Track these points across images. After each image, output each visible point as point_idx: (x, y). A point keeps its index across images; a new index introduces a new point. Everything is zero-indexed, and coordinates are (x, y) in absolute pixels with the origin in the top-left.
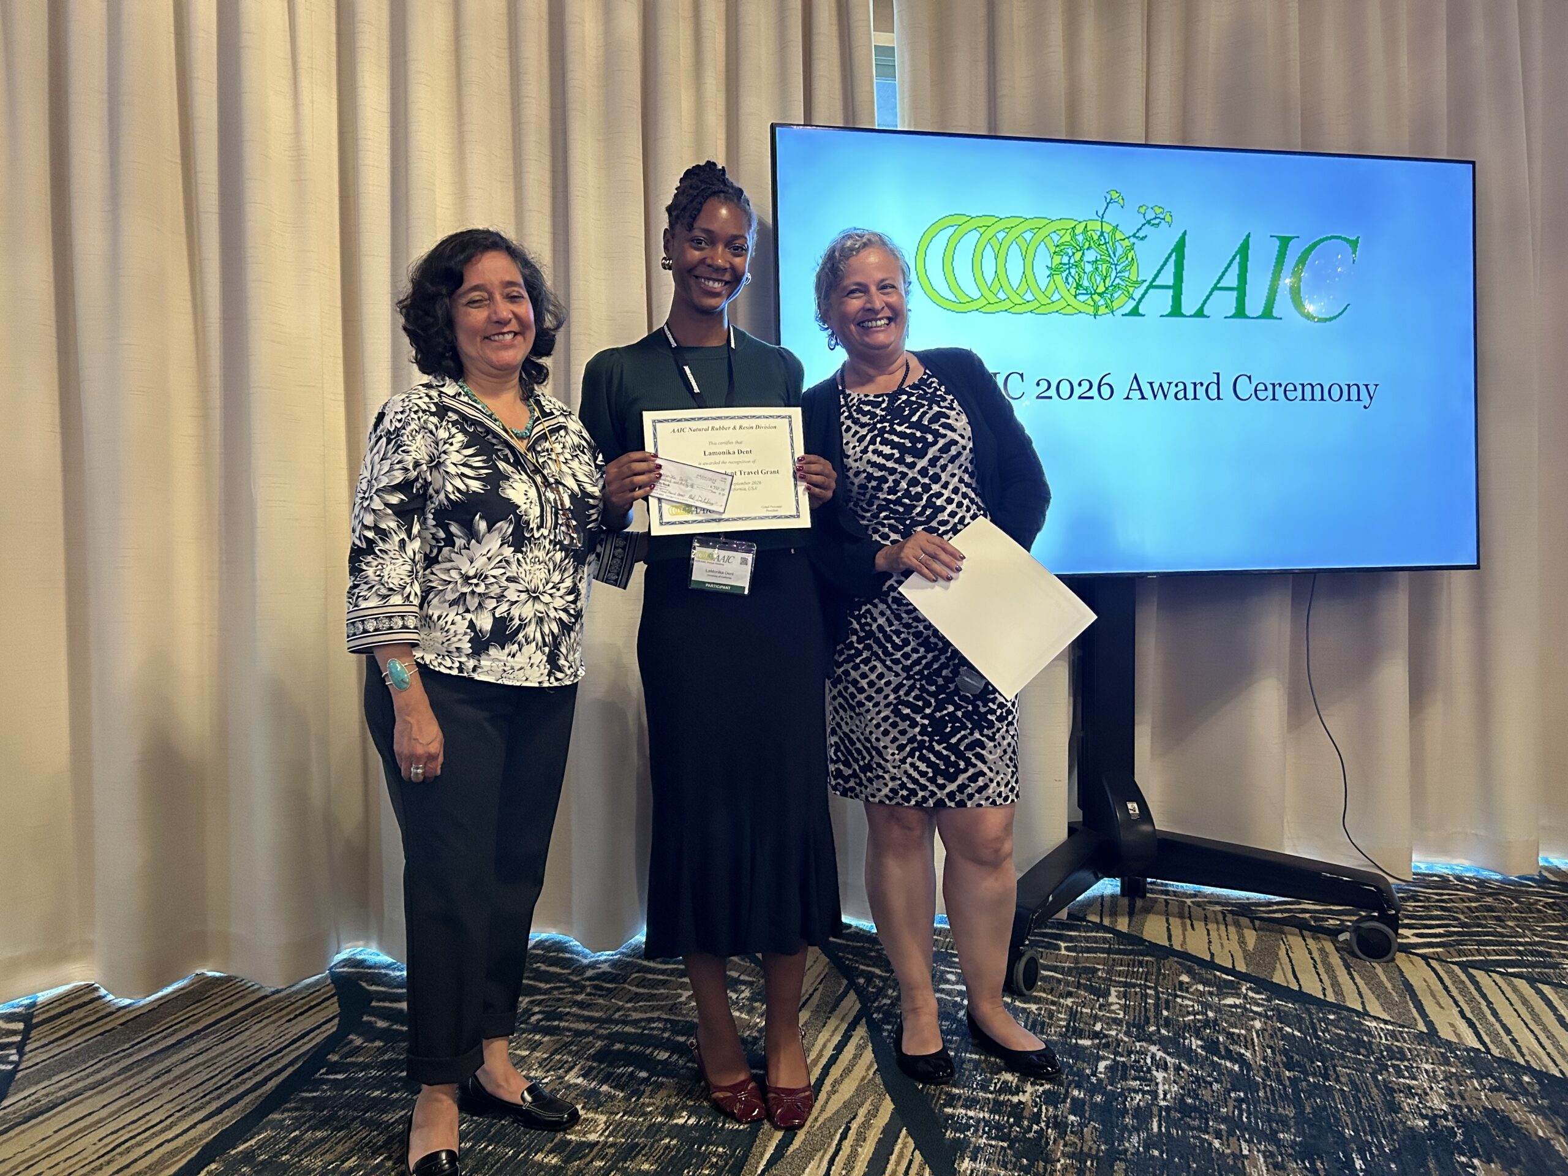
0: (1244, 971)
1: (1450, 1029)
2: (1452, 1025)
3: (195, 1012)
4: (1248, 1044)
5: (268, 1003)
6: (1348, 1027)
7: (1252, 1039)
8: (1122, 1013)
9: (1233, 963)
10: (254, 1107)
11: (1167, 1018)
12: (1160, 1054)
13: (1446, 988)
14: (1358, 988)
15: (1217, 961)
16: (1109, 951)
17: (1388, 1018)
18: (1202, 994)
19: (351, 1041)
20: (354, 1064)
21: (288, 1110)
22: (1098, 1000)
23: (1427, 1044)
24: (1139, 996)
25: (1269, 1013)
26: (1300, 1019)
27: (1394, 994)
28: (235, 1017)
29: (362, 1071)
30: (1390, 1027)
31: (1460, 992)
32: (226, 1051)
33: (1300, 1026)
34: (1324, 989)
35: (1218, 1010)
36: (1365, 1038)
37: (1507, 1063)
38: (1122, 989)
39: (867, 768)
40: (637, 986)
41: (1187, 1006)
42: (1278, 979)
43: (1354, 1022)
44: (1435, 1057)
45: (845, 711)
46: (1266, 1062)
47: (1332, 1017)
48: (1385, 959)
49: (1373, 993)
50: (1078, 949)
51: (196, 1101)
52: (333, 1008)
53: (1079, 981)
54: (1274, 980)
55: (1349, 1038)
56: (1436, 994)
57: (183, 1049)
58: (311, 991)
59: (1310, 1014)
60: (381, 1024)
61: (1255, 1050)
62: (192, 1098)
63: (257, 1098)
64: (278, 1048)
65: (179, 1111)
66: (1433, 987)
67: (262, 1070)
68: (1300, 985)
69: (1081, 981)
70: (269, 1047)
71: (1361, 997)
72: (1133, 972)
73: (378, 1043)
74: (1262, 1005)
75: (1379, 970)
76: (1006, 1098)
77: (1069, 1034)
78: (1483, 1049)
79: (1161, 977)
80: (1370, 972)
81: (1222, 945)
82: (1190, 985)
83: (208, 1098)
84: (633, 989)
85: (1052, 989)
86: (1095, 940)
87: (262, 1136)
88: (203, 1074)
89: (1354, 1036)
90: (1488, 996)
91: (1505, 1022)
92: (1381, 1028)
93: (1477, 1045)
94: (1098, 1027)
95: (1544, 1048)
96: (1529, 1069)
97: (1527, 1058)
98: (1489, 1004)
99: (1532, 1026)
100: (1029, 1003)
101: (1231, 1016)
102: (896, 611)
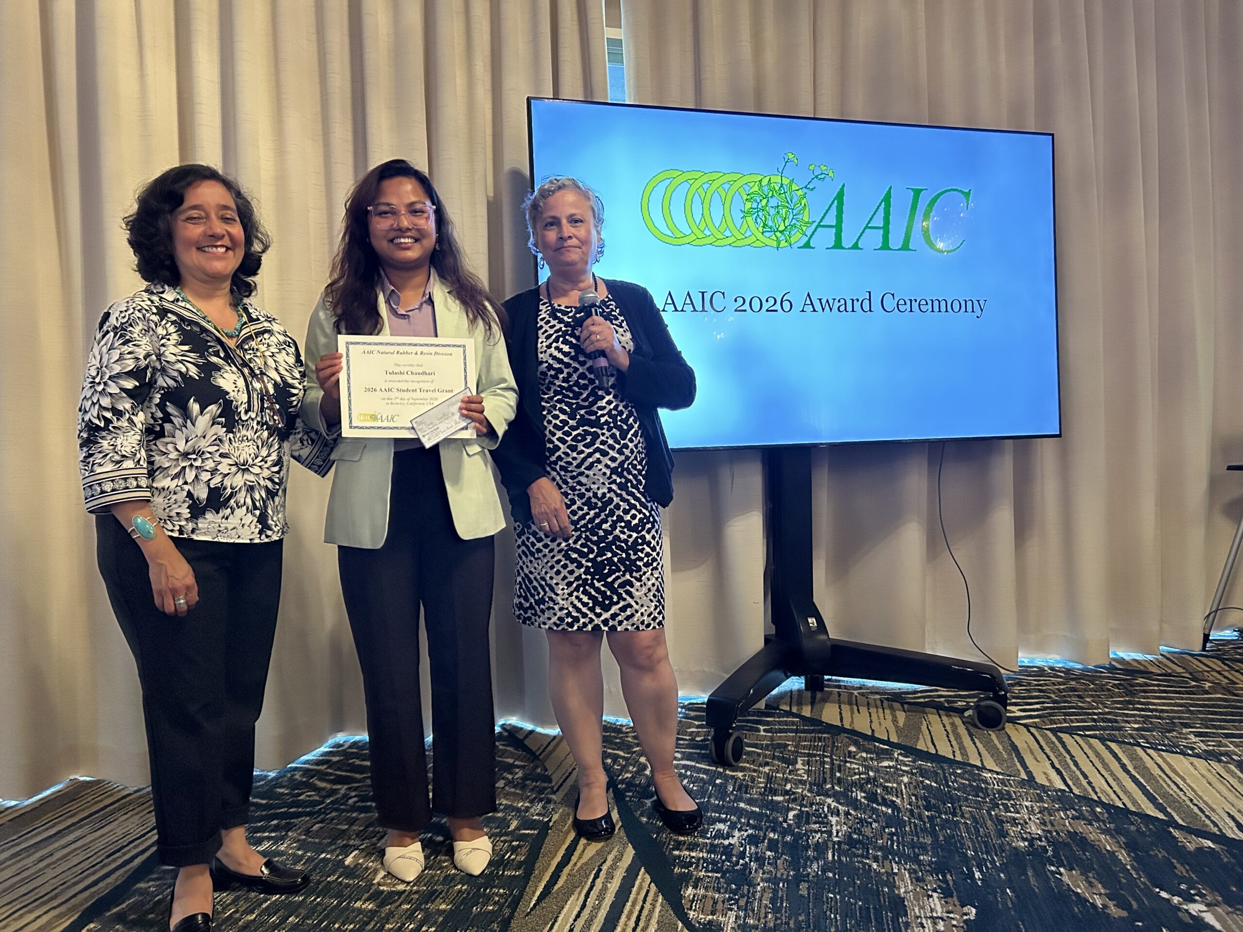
0: (896, 741)
1: (1044, 776)
2: (1045, 773)
3: (71, 809)
4: (898, 793)
5: (131, 800)
6: (972, 778)
7: (902, 790)
8: (806, 776)
9: (888, 736)
10: (124, 879)
11: (839, 778)
12: (834, 804)
13: (1041, 747)
14: (978, 750)
15: (876, 735)
16: (796, 731)
17: (999, 770)
18: (865, 759)
21: (153, 880)
22: (788, 767)
23: (1027, 788)
24: (819, 763)
25: (914, 771)
26: (936, 774)
27: (1004, 753)
28: (105, 811)
30: (1001, 777)
31: (1051, 750)
32: (98, 838)
33: (936, 779)
34: (954, 752)
35: (877, 770)
36: (983, 785)
37: (1084, 799)
38: (806, 759)
39: (542, 601)
41: (854, 769)
42: (920, 746)
43: (975, 774)
44: (1032, 796)
45: (527, 556)
46: (911, 806)
47: (959, 771)
48: (998, 729)
49: (989, 753)
50: (773, 731)
51: (75, 877)
53: (774, 754)
54: (918, 747)
55: (971, 786)
56: (1034, 751)
57: (62, 838)
59: (944, 770)
61: (903, 798)
62: (72, 874)
63: (126, 872)
64: (142, 833)
65: (61, 885)
66: (1032, 747)
68: (937, 750)
69: (776, 754)
70: (134, 833)
71: (980, 756)
72: (815, 746)
74: (909, 765)
75: (993, 737)
76: (720, 842)
77: (766, 793)
78: (1067, 790)
79: (835, 749)
80: (987, 738)
81: (880, 723)
82: (856, 753)
85: (754, 761)
86: (786, 724)
87: (132, 900)
88: (80, 855)
89: (974, 784)
90: (1071, 751)
91: (1083, 770)
92: (994, 778)
93: (1064, 787)
94: (788, 787)
95: (1111, 788)
96: (1100, 803)
97: (1099, 795)
98: (1072, 757)
99: (1103, 772)
100: (736, 771)
101: (887, 774)
102: (564, 478)
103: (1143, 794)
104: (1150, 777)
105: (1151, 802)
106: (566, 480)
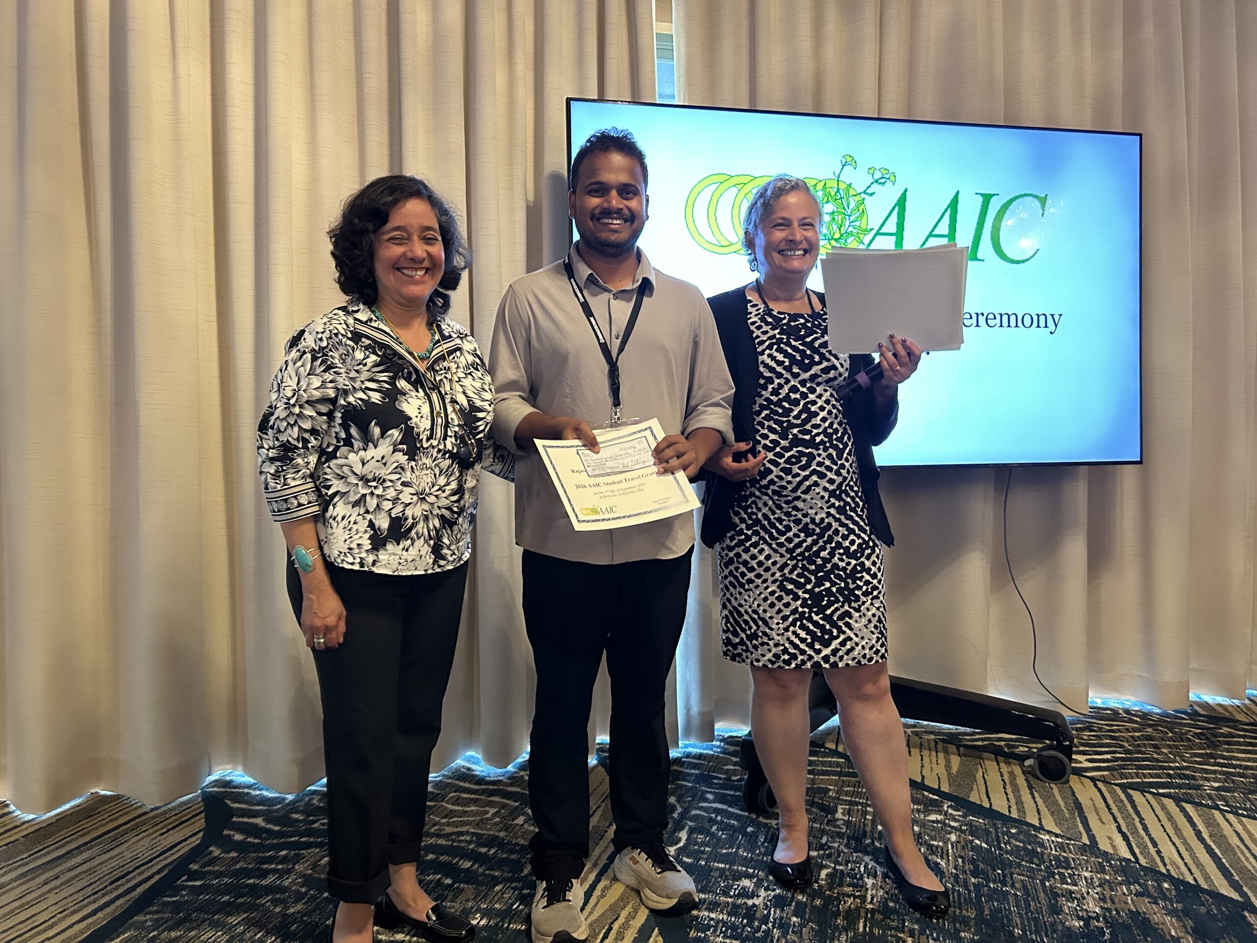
0: (947, 791)
1: (1108, 842)
2: (1110, 838)
3: (85, 826)
4: (944, 854)
5: (146, 819)
6: (1026, 840)
7: (948, 850)
8: (845, 828)
9: (939, 784)
10: (123, 910)
12: (871, 864)
13: (1108, 806)
14: (1037, 806)
15: (926, 783)
16: (840, 774)
17: (1059, 832)
19: (211, 853)
20: (210, 873)
21: (150, 913)
22: (828, 817)
23: (1088, 855)
24: (860, 813)
25: (963, 828)
26: (988, 833)
27: (1066, 811)
28: (118, 831)
29: (215, 879)
30: (1060, 840)
31: (1119, 810)
32: (107, 861)
33: (988, 839)
34: (1010, 807)
35: (923, 825)
36: (1039, 850)
37: (1152, 871)
38: (847, 807)
39: (754, 636)
40: (453, 804)
42: (974, 798)
43: (1031, 835)
44: (1093, 866)
45: (735, 588)
46: (957, 870)
47: (1013, 831)
48: (1061, 781)
49: (1049, 810)
50: (816, 772)
51: (75, 904)
52: (200, 823)
53: (813, 800)
54: (970, 799)
55: (1025, 849)
56: (1099, 810)
57: (71, 859)
58: (184, 808)
59: (996, 829)
60: (238, 837)
61: (949, 860)
63: (126, 902)
64: (150, 858)
65: (60, 913)
66: (1097, 805)
67: (134, 877)
68: (991, 803)
69: (816, 801)
70: (142, 858)
71: (1039, 814)
72: (857, 794)
73: (234, 854)
74: (959, 821)
75: (1055, 790)
76: (743, 902)
78: (1133, 860)
80: (1049, 792)
81: (932, 769)
83: (85, 902)
84: (450, 806)
86: (831, 764)
87: (127, 935)
88: (84, 880)
89: (1030, 847)
90: (1141, 813)
91: (1153, 836)
92: (1053, 841)
93: (1128, 856)
94: (824, 840)
95: (1183, 859)
96: (1169, 877)
97: (1169, 867)
98: (1142, 820)
99: (1175, 839)
100: (771, 819)
101: (933, 830)
102: (777, 502)
103: (1218, 868)
104: (1227, 848)
105: (1226, 878)
106: (780, 505)
